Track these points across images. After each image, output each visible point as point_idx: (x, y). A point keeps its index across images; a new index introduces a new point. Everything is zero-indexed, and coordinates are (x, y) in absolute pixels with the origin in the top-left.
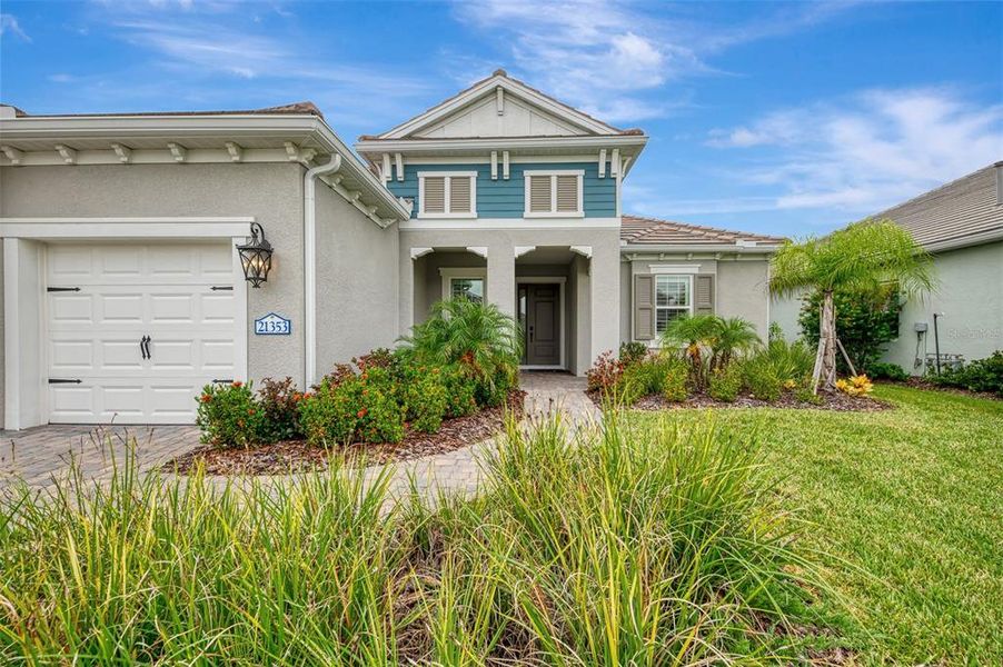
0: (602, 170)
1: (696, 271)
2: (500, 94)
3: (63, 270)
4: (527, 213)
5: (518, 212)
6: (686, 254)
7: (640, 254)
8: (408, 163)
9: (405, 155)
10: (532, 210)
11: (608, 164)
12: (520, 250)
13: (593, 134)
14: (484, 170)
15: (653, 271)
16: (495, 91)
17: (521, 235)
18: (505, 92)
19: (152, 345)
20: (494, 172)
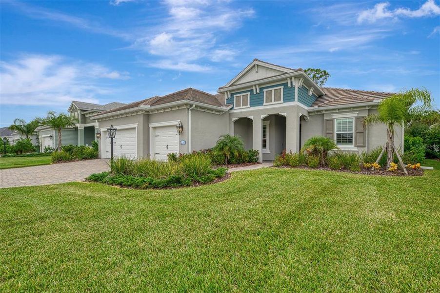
0: (289, 85)
1: (356, 115)
2: (256, 66)
3: (158, 132)
4: (265, 104)
5: (261, 104)
6: (350, 108)
7: (326, 110)
8: (232, 93)
9: (230, 91)
10: (266, 102)
11: (292, 82)
12: (263, 116)
13: (286, 73)
14: (251, 91)
15: (333, 117)
16: (254, 66)
17: (263, 111)
18: (258, 65)
19: (169, 147)
20: (255, 92)
